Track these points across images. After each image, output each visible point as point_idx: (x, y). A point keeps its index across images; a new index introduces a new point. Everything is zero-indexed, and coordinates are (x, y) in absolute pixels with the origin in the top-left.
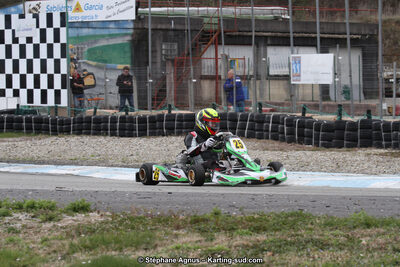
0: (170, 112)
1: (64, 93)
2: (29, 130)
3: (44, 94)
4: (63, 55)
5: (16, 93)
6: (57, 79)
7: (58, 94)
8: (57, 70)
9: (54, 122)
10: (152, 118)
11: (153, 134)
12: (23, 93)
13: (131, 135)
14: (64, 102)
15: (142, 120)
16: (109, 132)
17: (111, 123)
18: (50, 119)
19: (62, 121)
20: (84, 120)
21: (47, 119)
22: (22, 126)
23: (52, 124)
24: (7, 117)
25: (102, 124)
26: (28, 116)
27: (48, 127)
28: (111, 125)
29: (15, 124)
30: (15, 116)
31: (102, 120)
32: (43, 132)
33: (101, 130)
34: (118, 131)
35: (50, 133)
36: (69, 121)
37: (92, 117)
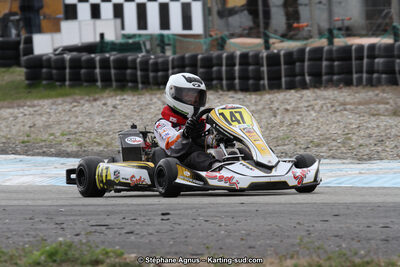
0: (331, 42)
2: (107, 81)
10: (289, 55)
13: (257, 89)
14: (198, 27)
15: (273, 60)
16: (224, 82)
17: (227, 66)
18: (138, 60)
19: (156, 64)
20: (187, 62)
21: (134, 61)
22: (94, 74)
23: (141, 70)
24: (71, 59)
25: (215, 69)
26: (107, 55)
27: (136, 75)
28: (227, 71)
29: (83, 71)
30: (85, 56)
31: (215, 61)
32: (130, 84)
33: (212, 80)
34: (237, 81)
35: (140, 86)
36: (166, 63)
37: (200, 57)
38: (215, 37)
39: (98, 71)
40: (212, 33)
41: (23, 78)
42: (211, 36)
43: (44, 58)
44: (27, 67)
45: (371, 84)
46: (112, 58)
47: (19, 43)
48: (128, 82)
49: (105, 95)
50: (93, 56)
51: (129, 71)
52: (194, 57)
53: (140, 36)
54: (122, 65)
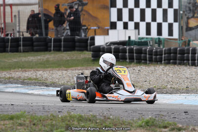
1: (176, 26)
2: (132, 59)
3: (160, 26)
5: (137, 26)
6: (171, 13)
7: (170, 26)
12: (143, 26)
14: (176, 35)
16: (190, 62)
17: (192, 54)
18: (148, 50)
19: (156, 52)
20: (172, 51)
21: (146, 50)
22: (125, 56)
23: (149, 54)
24: (114, 48)
25: (186, 55)
26: (132, 47)
27: (146, 57)
28: (191, 56)
29: (120, 54)
30: (121, 47)
31: (186, 52)
32: (143, 61)
33: (184, 60)
34: (196, 61)
35: (148, 62)
36: (161, 51)
37: (178, 49)
38: (184, 40)
39: (127, 54)
40: (183, 38)
41: (91, 56)
42: (182, 40)
43: (101, 47)
44: (93, 51)
46: (135, 48)
47: (88, 40)
48: (142, 60)
49: (132, 66)
50: (125, 47)
51: (143, 55)
52: (176, 49)
53: (147, 38)
54: (139, 52)
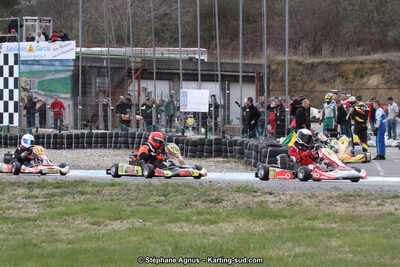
0: (90, 131)
4: (16, 87)
8: (11, 98)
9: (6, 138)
10: (76, 135)
11: (77, 147)
13: (61, 148)
15: (69, 137)
45: (115, 147)
